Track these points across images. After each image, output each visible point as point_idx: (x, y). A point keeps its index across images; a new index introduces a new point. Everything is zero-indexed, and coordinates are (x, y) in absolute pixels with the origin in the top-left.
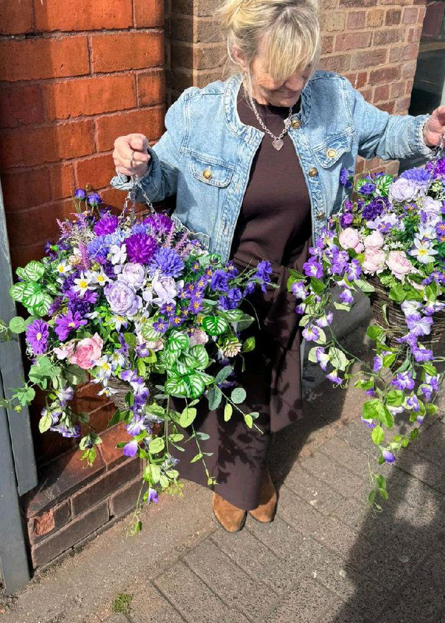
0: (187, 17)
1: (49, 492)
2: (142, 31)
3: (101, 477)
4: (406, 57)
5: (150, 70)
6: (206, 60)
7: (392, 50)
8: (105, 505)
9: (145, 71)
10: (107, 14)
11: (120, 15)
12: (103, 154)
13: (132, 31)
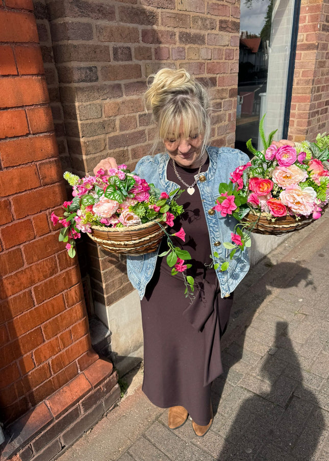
0: (73, 121)
1: (15, 443)
2: (37, 136)
3: (52, 425)
4: (228, 131)
5: (48, 160)
6: (90, 148)
7: (218, 128)
8: (57, 441)
9: (43, 161)
10: (8, 127)
11: (18, 127)
12: (20, 221)
13: (30, 136)
